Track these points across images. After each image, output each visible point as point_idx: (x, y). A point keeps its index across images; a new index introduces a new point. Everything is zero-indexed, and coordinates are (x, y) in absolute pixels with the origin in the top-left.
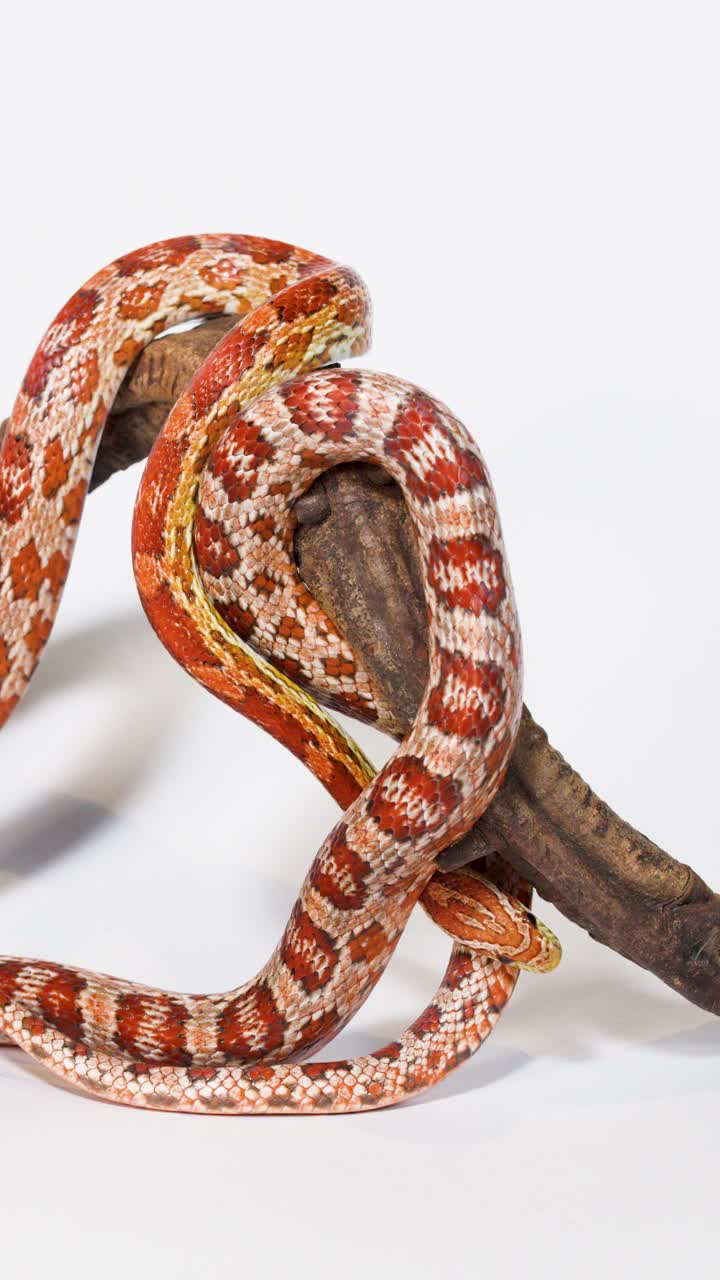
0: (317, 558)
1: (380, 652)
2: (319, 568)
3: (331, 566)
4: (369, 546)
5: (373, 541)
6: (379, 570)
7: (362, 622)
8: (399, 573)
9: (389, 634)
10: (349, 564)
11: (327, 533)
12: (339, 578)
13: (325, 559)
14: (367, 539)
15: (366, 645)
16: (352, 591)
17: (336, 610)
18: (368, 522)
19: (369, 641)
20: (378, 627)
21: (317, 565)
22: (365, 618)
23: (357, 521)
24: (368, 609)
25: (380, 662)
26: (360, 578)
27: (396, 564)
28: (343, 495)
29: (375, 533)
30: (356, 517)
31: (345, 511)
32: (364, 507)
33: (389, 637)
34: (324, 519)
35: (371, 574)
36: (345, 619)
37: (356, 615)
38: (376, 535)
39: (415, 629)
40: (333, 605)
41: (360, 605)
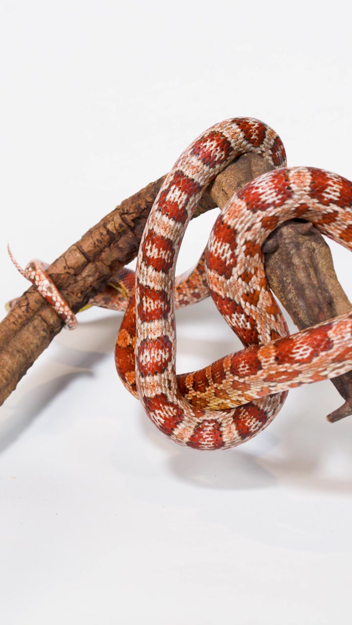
0: (272, 270)
1: (302, 316)
2: (273, 274)
3: (278, 274)
4: (297, 264)
5: (299, 261)
6: (301, 276)
7: (293, 301)
8: (311, 277)
9: (307, 307)
10: (288, 273)
11: (277, 257)
12: (282, 279)
13: (276, 270)
14: (296, 261)
15: (295, 312)
16: (288, 286)
17: (281, 295)
18: (297, 253)
19: (297, 310)
20: (301, 303)
21: (272, 273)
22: (295, 299)
23: (291, 252)
24: (296, 295)
25: (302, 320)
26: (293, 280)
27: (310, 273)
28: (285, 239)
29: (300, 257)
30: (291, 250)
31: (286, 247)
32: (295, 245)
33: (306, 308)
34: (275, 251)
35: (298, 278)
36: (285, 299)
37: (290, 297)
38: (301, 259)
39: (319, 305)
40: (280, 292)
41: (293, 293)
